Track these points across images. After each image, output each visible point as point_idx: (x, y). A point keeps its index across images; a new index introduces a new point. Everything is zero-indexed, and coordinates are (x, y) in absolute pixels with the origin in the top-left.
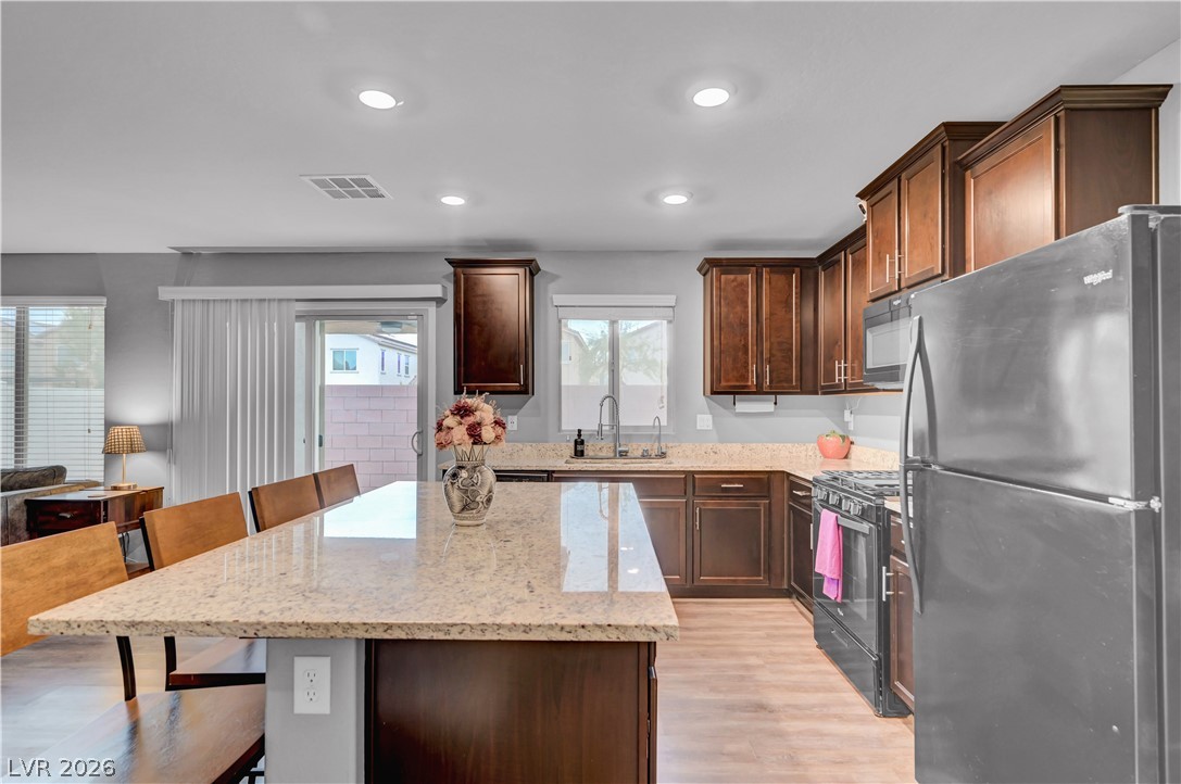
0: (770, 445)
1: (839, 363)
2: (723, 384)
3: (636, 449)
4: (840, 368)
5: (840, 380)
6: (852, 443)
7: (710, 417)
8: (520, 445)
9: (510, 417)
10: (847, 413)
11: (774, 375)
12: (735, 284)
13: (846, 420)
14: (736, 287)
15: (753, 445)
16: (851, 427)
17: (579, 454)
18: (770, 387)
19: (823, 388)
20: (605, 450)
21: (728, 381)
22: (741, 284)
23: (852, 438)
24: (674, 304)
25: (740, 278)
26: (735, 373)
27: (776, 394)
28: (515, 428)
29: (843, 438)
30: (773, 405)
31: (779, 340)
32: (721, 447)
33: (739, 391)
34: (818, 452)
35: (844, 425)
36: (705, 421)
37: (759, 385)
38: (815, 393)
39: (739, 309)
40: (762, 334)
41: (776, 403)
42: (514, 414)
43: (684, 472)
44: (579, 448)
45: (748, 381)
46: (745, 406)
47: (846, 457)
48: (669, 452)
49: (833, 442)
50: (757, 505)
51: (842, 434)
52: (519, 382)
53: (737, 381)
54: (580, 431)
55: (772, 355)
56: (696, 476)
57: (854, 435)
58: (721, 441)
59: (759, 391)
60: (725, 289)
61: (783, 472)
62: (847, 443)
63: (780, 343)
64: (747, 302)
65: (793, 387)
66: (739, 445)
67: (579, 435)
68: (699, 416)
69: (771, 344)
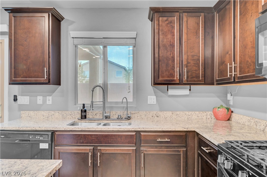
0: (187, 113)
1: (231, 64)
2: (161, 79)
3: (114, 114)
4: (231, 68)
5: (231, 75)
6: (232, 112)
7: (155, 97)
8: (53, 112)
9: (48, 97)
10: (229, 95)
11: (189, 74)
12: (167, 22)
13: (228, 99)
14: (168, 24)
15: (178, 113)
16: (231, 103)
17: (84, 117)
18: (187, 81)
19: (217, 81)
20: (98, 115)
21: (163, 77)
22: (171, 22)
23: (232, 109)
24: (135, 37)
25: (170, 19)
26: (167, 73)
27: (190, 84)
28: (51, 103)
29: (228, 109)
30: (189, 91)
31: (192, 54)
32: (161, 113)
33: (169, 83)
34: (213, 116)
35: (227, 102)
36: (152, 99)
37: (181, 80)
38: (213, 84)
39: (169, 36)
40: (182, 50)
41: (190, 90)
42: (51, 96)
43: (135, 131)
44: (84, 114)
45: (174, 77)
46: (173, 91)
47: (229, 120)
48: (132, 116)
49: (222, 112)
50: (178, 151)
51: (226, 107)
52: (45, 78)
53: (168, 77)
54: (84, 105)
55: (188, 63)
56: (142, 134)
57: (233, 107)
58: (161, 110)
59: (181, 83)
60: (162, 25)
61: (195, 131)
62: (230, 112)
63: (193, 56)
64: (174, 33)
65: (200, 81)
66: (171, 113)
67: (84, 107)
68: (149, 97)
69: (188, 56)
